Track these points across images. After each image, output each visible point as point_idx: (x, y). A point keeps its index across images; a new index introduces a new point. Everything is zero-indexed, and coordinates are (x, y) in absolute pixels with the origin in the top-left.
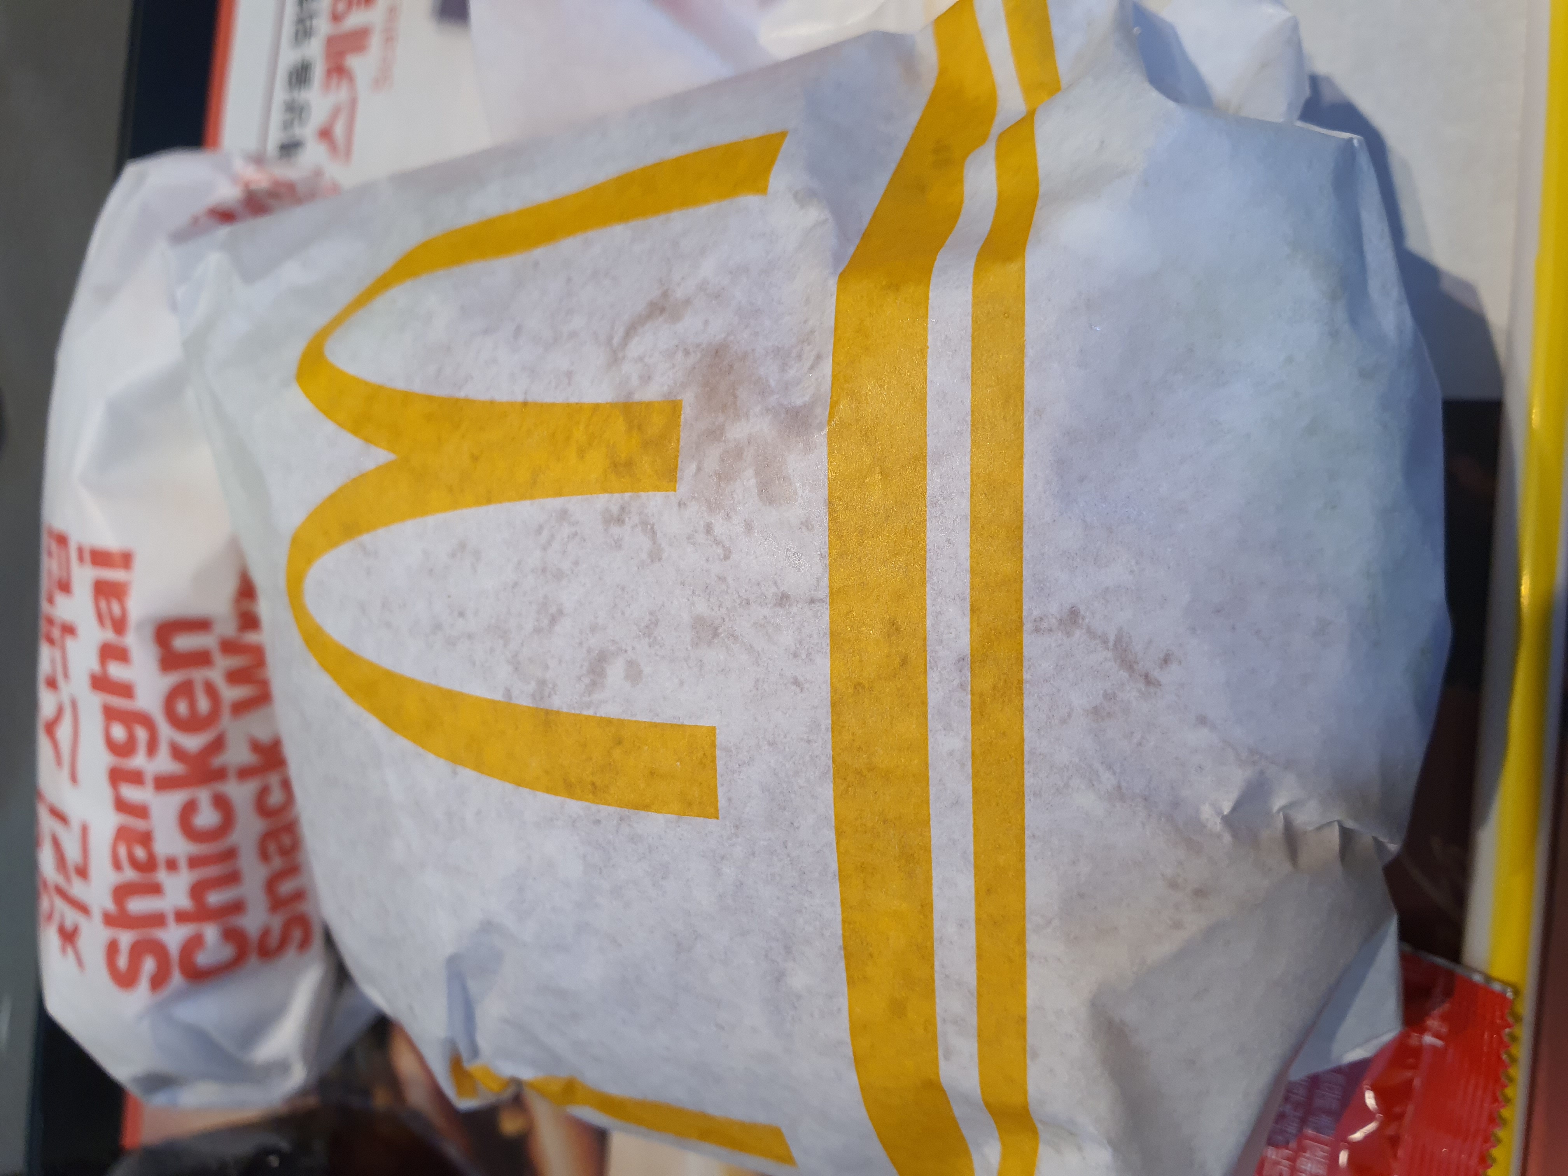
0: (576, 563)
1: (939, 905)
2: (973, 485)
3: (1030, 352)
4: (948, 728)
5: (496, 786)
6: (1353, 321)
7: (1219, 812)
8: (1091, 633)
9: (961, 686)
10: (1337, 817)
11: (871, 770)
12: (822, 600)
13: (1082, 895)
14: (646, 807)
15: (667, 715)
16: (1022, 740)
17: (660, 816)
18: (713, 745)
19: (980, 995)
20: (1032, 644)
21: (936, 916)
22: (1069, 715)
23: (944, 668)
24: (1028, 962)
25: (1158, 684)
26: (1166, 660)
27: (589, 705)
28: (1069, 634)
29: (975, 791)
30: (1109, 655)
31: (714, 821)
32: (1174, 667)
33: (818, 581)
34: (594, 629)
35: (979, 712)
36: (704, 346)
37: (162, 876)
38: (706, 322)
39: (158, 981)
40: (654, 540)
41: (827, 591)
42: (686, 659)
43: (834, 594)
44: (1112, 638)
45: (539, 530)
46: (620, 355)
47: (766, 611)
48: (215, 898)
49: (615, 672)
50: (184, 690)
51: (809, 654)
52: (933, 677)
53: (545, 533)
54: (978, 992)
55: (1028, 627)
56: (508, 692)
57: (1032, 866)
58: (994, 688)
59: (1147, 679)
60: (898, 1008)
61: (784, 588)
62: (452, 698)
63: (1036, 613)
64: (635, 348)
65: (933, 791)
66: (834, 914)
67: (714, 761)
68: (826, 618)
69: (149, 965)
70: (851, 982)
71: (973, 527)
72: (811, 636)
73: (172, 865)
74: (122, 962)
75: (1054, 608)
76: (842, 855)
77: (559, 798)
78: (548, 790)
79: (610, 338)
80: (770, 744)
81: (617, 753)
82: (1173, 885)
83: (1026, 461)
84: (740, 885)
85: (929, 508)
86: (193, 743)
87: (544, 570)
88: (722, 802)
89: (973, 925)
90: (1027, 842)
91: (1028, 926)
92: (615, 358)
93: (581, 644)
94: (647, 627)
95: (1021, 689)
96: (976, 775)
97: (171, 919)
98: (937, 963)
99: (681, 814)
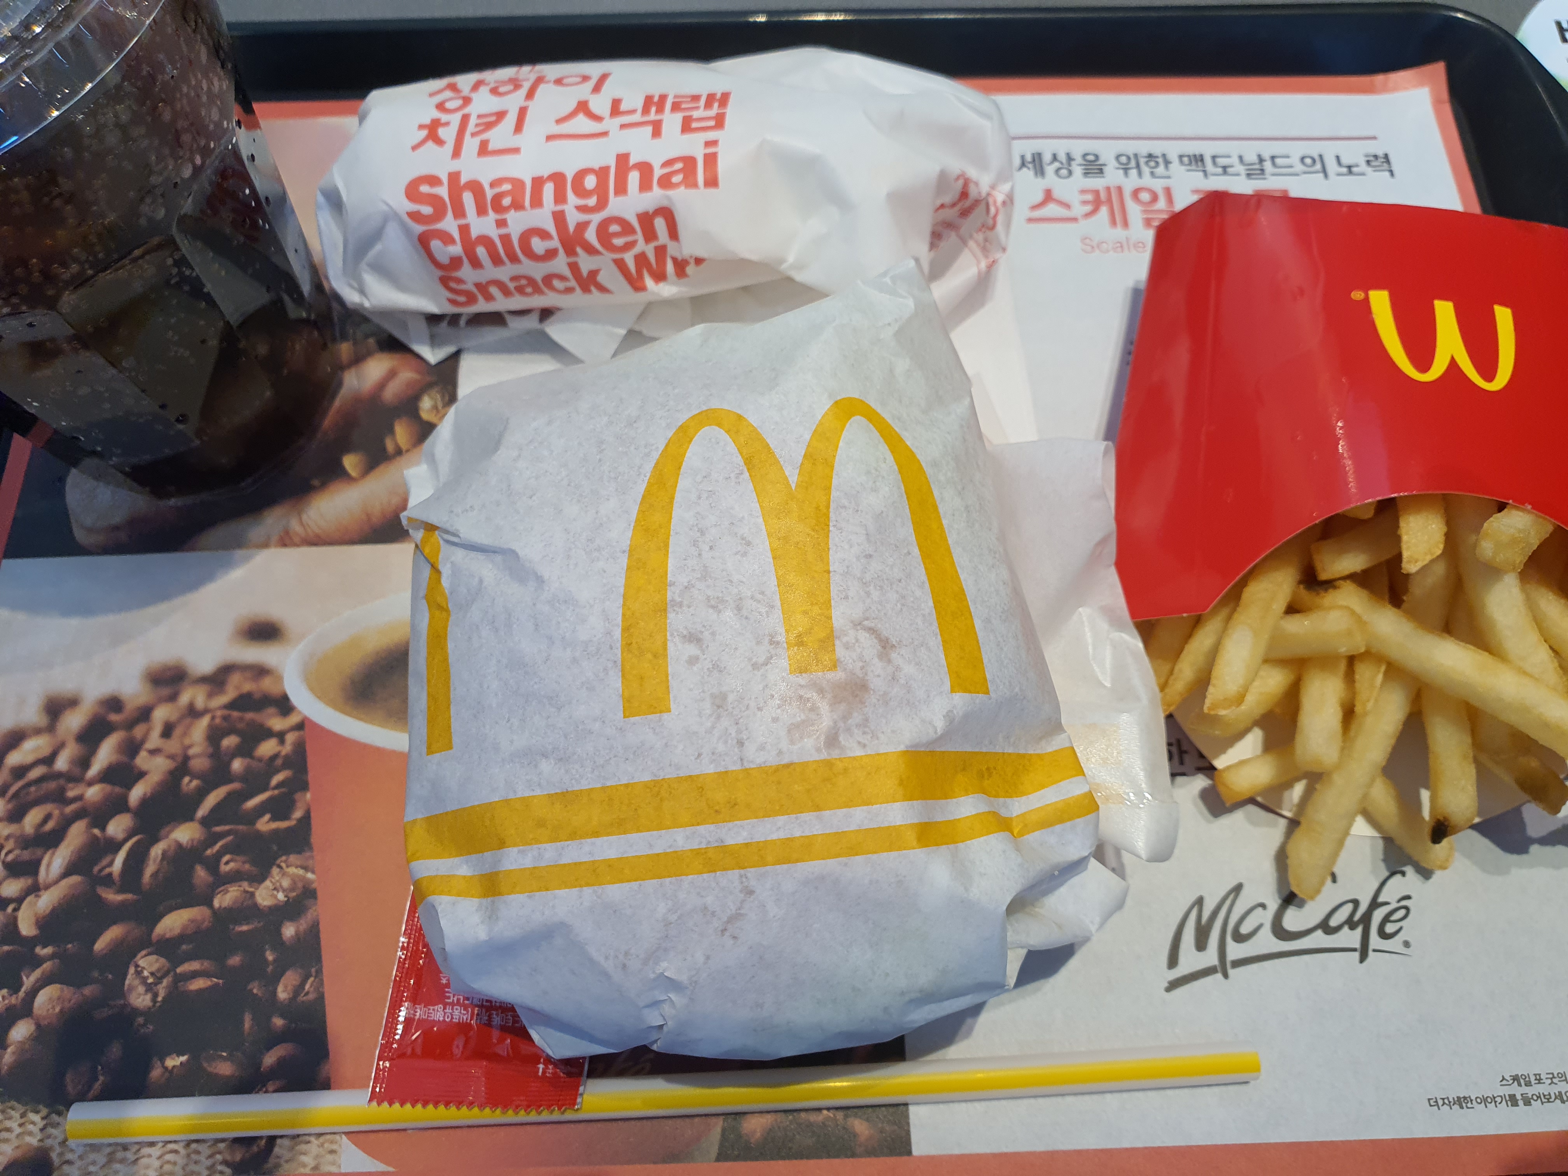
0: (747, 618)
1: (598, 841)
2: (808, 837)
3: (874, 857)
4: (687, 838)
5: (621, 581)
6: (911, 1001)
7: (665, 970)
8: (743, 902)
9: (709, 842)
10: (669, 1023)
11: (661, 800)
12: (742, 764)
13: (615, 912)
14: (623, 676)
15: (673, 683)
16: (687, 875)
17: (620, 685)
18: (661, 712)
19: (556, 866)
20: (734, 875)
21: (593, 840)
22: (702, 896)
23: (717, 833)
24: (577, 889)
25: (723, 935)
26: (735, 938)
27: (672, 635)
28: (741, 891)
29: (658, 855)
30: (734, 912)
31: (622, 715)
32: (732, 942)
33: (752, 762)
34: (713, 634)
35: (697, 853)
36: (866, 678)
37: (492, 216)
38: (879, 676)
39: (415, 216)
40: (763, 665)
41: (747, 767)
42: (703, 692)
43: (747, 772)
44: (742, 912)
45: (762, 593)
46: (859, 628)
47: (734, 735)
48: (481, 251)
49: (692, 650)
50: (627, 228)
51: (714, 760)
52: (712, 827)
53: (760, 597)
54: (558, 865)
55: (742, 872)
56: (672, 584)
57: (626, 886)
58: (710, 859)
59: (724, 930)
60: (541, 823)
61: (746, 743)
62: (665, 546)
63: (749, 875)
64: (863, 636)
65: (655, 833)
66: (584, 785)
67: (653, 713)
68: (734, 768)
69: (427, 210)
70: (550, 796)
71: (788, 839)
72: (724, 760)
73: (501, 223)
74: (425, 189)
75: (753, 883)
76: (616, 787)
77: (621, 623)
78: (624, 615)
79: (867, 619)
80: (666, 744)
81: (649, 656)
82: (626, 954)
83: (822, 861)
84: (591, 732)
85: (795, 815)
86: (591, 235)
87: (741, 599)
88: (632, 719)
89: (592, 859)
90: (638, 883)
91: (596, 888)
92: (857, 625)
93: (704, 626)
94: (718, 666)
95: (712, 872)
96: (666, 854)
97: (462, 222)
98: (569, 842)
99: (622, 696)
